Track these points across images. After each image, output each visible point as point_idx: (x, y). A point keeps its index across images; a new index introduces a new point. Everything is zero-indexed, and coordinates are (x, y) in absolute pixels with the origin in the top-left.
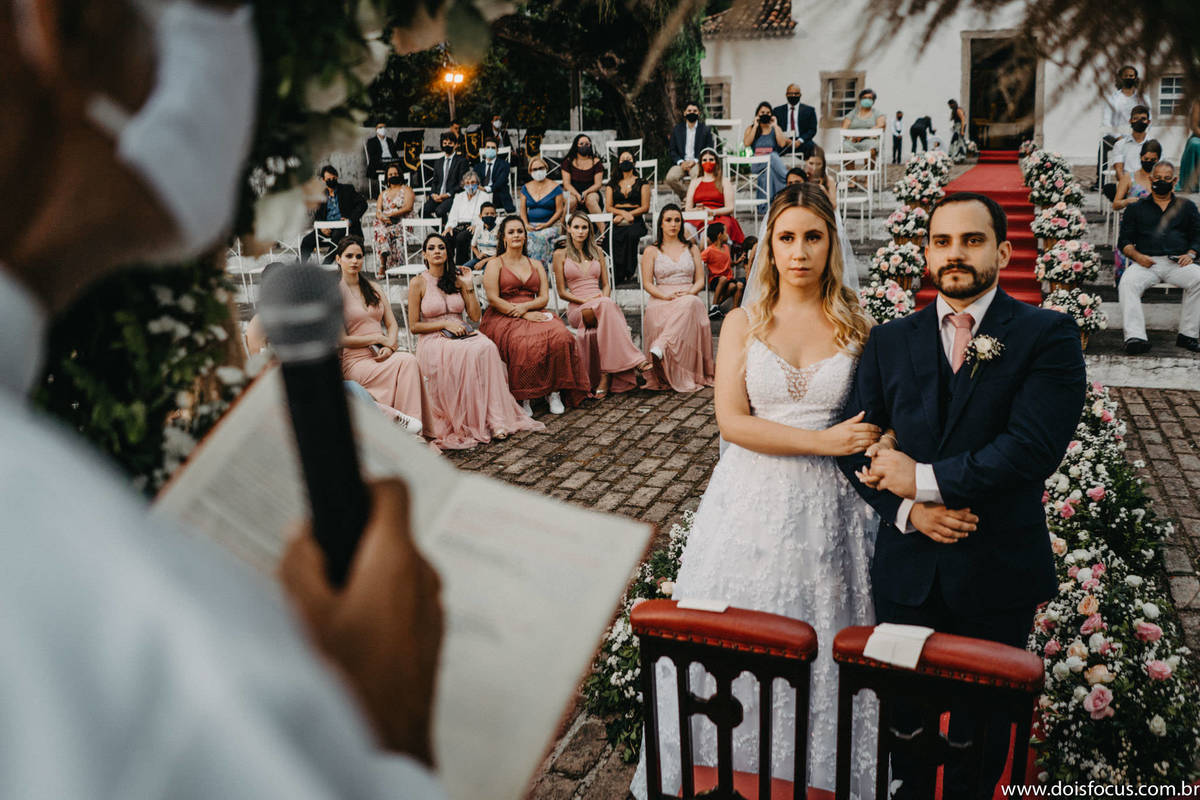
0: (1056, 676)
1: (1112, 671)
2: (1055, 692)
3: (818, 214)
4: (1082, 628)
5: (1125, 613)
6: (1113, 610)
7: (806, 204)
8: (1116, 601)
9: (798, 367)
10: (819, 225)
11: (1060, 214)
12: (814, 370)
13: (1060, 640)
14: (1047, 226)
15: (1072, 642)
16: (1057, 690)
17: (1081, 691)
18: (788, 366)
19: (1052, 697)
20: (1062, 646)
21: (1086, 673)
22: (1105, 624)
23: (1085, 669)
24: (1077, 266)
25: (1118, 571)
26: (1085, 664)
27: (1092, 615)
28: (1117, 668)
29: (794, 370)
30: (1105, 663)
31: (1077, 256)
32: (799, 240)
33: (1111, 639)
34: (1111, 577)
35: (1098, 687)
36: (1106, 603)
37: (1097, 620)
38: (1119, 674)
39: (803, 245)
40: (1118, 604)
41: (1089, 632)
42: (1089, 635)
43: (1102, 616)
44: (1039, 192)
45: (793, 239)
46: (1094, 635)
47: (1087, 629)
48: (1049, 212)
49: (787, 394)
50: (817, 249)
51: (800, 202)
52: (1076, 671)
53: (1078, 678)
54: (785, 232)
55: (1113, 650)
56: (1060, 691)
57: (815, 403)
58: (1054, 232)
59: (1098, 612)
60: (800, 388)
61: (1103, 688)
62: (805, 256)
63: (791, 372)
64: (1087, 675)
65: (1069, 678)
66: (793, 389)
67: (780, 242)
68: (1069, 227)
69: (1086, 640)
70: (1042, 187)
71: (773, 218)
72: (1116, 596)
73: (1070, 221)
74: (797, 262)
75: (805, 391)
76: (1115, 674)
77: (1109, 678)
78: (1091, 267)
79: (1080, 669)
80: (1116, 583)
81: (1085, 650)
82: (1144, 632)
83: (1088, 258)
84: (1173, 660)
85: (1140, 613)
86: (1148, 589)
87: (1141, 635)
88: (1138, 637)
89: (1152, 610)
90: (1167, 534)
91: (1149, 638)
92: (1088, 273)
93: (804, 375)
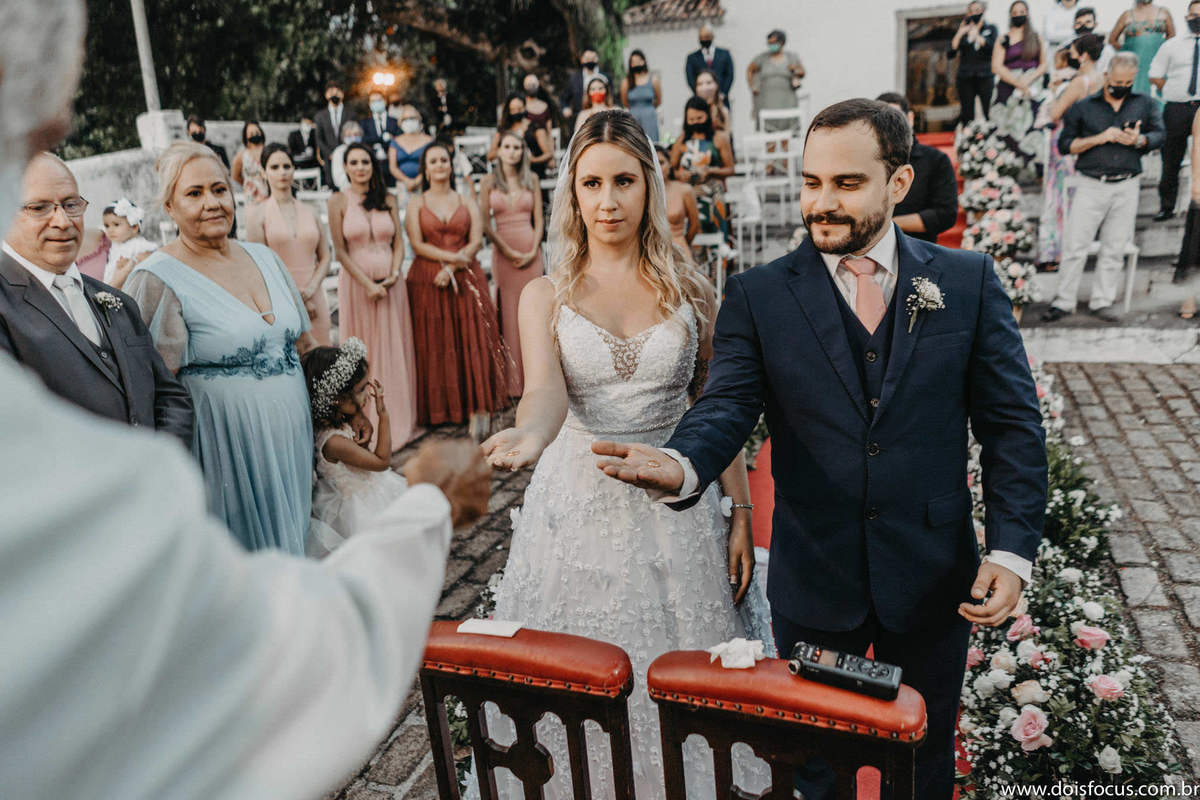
0: (978, 693)
1: (1046, 688)
2: (978, 713)
3: (629, 151)
4: (1009, 634)
5: (1061, 613)
6: (1047, 610)
7: (613, 139)
8: (1051, 599)
9: (623, 338)
10: (632, 166)
11: (991, 185)
12: (643, 339)
13: (984, 647)
14: (977, 198)
15: (996, 650)
16: (980, 709)
17: (1007, 713)
18: (612, 337)
19: (975, 719)
20: (985, 654)
21: (1013, 690)
22: (1037, 628)
23: (1013, 685)
24: (1008, 238)
25: (1053, 563)
26: (1012, 678)
27: (1020, 617)
28: (1053, 684)
29: (619, 342)
30: (1038, 678)
31: (1009, 226)
32: (607, 185)
33: (1043, 647)
34: (1045, 570)
35: (1026, 709)
36: (1040, 602)
37: (1025, 623)
38: (1056, 692)
39: (612, 190)
40: (1053, 603)
41: (1017, 637)
42: (1017, 642)
43: (1033, 618)
44: (970, 164)
45: (600, 184)
46: (1023, 642)
47: (1014, 635)
48: (979, 184)
49: (615, 373)
50: (632, 196)
51: (606, 136)
52: (1001, 687)
53: (1004, 696)
54: (589, 176)
55: (1047, 661)
56: (985, 710)
57: (649, 379)
58: (984, 204)
59: (1027, 613)
60: (629, 363)
61: (1037, 710)
62: (616, 205)
63: (616, 345)
64: (1015, 692)
65: (994, 695)
66: (620, 365)
67: (585, 189)
68: (1001, 198)
69: (1013, 647)
70: (973, 159)
71: (574, 159)
72: (1050, 593)
73: (1002, 192)
74: (605, 213)
75: (636, 365)
76: (1051, 692)
77: (1041, 696)
78: (1024, 238)
79: (1007, 685)
80: (1052, 577)
81: (1012, 660)
82: (1086, 638)
83: (1020, 228)
84: (1126, 674)
85: (1080, 615)
86: (1090, 584)
87: (1082, 641)
88: (1079, 644)
89: (1095, 610)
90: (1113, 519)
91: (1093, 645)
92: (1021, 244)
93: (632, 347)
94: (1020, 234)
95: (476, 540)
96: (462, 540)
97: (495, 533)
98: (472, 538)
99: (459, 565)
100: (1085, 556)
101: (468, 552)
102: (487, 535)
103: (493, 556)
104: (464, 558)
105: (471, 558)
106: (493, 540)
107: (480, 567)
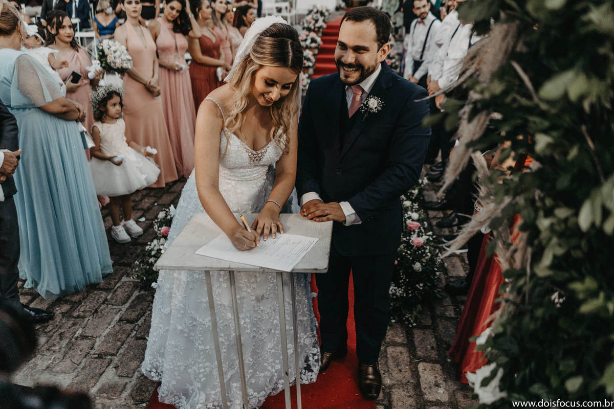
82: (412, 226)
83: (393, 58)
84: (425, 237)
85: (410, 218)
86: (414, 207)
87: (410, 227)
88: (409, 229)
89: (415, 216)
90: (424, 183)
91: (414, 228)
92: (394, 65)
93: (260, 155)
94: (393, 61)
95: (143, 201)
96: (137, 202)
97: (152, 198)
98: (141, 200)
99: (137, 213)
100: (413, 198)
101: (140, 207)
102: (149, 199)
103: (153, 208)
104: (139, 210)
105: (142, 209)
106: (153, 201)
107: (147, 213)
